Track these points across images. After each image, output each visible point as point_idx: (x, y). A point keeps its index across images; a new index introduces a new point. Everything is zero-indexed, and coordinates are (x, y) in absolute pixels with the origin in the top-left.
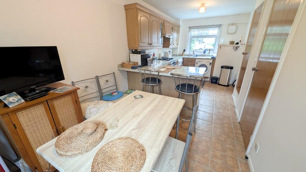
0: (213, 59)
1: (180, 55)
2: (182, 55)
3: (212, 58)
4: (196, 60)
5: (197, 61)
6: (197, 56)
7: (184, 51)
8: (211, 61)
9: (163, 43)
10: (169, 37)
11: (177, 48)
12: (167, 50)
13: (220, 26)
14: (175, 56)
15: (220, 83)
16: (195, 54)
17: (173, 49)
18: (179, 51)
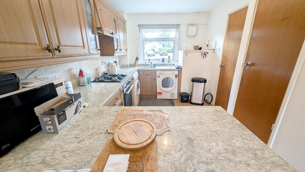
0: (179, 70)
1: (131, 66)
2: (134, 65)
3: (177, 68)
4: (157, 71)
5: (158, 73)
6: (155, 65)
7: (137, 59)
8: (177, 73)
9: (99, 48)
10: (112, 36)
11: (126, 56)
12: (110, 60)
13: (178, 26)
14: (124, 67)
15: (193, 101)
16: (153, 63)
17: (119, 57)
18: (129, 60)
